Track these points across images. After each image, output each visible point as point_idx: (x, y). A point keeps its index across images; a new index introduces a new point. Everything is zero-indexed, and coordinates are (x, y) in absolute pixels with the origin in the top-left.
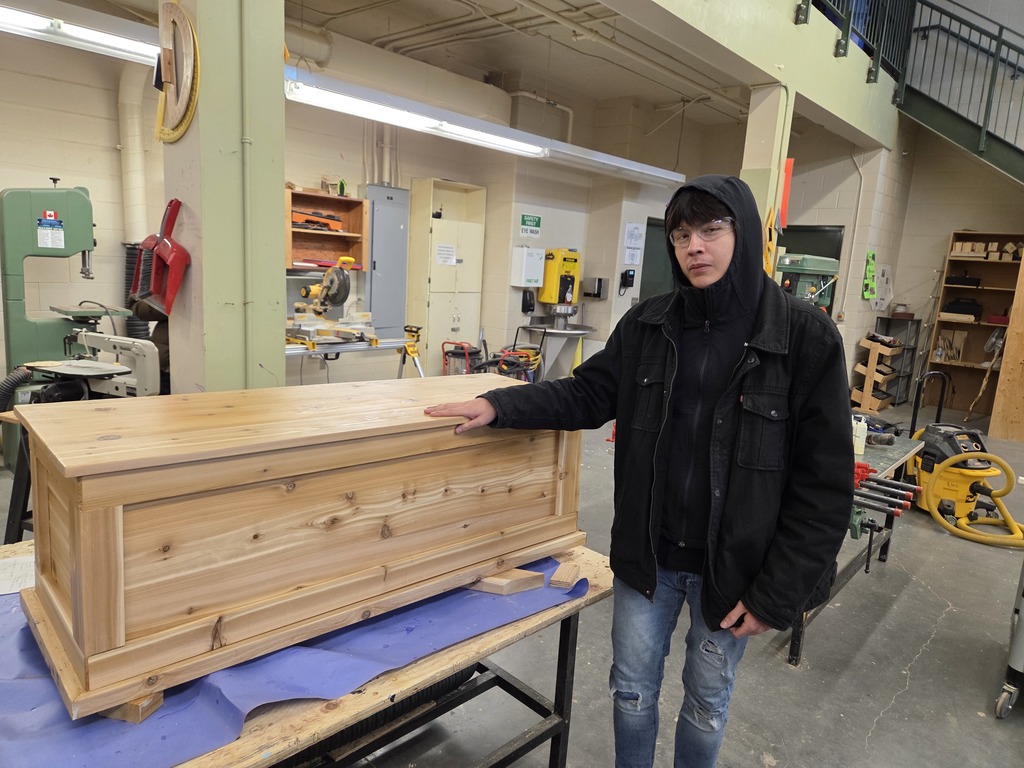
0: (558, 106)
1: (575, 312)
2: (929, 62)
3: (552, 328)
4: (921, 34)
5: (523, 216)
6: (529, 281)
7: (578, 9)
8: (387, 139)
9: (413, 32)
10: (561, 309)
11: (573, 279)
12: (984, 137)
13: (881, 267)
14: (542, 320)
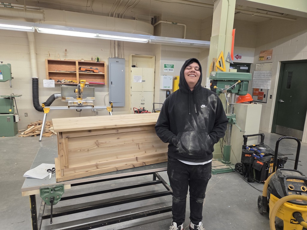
0: (178, 24)
5: (165, 65)
6: (165, 87)
8: (116, 43)
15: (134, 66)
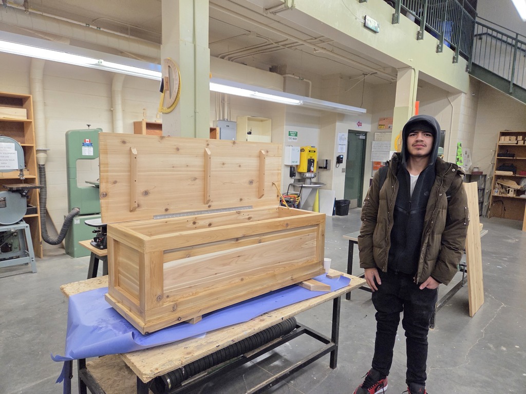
0: (304, 80)
1: (315, 176)
2: (483, 50)
3: (304, 184)
4: (478, 37)
5: (289, 132)
6: (293, 162)
7: (316, 38)
8: (226, 100)
9: (239, 51)
10: (308, 175)
11: (314, 160)
12: (512, 86)
13: (465, 150)
14: (299, 181)
15: (250, 133)
